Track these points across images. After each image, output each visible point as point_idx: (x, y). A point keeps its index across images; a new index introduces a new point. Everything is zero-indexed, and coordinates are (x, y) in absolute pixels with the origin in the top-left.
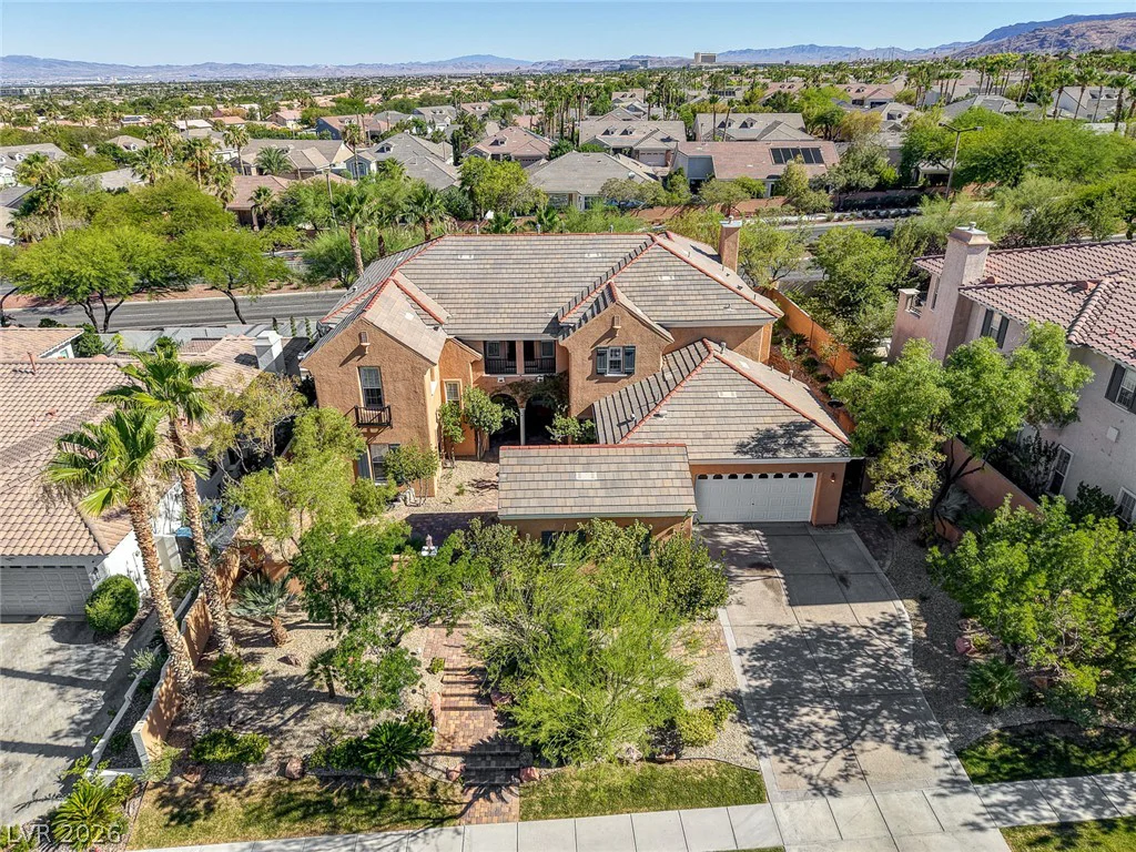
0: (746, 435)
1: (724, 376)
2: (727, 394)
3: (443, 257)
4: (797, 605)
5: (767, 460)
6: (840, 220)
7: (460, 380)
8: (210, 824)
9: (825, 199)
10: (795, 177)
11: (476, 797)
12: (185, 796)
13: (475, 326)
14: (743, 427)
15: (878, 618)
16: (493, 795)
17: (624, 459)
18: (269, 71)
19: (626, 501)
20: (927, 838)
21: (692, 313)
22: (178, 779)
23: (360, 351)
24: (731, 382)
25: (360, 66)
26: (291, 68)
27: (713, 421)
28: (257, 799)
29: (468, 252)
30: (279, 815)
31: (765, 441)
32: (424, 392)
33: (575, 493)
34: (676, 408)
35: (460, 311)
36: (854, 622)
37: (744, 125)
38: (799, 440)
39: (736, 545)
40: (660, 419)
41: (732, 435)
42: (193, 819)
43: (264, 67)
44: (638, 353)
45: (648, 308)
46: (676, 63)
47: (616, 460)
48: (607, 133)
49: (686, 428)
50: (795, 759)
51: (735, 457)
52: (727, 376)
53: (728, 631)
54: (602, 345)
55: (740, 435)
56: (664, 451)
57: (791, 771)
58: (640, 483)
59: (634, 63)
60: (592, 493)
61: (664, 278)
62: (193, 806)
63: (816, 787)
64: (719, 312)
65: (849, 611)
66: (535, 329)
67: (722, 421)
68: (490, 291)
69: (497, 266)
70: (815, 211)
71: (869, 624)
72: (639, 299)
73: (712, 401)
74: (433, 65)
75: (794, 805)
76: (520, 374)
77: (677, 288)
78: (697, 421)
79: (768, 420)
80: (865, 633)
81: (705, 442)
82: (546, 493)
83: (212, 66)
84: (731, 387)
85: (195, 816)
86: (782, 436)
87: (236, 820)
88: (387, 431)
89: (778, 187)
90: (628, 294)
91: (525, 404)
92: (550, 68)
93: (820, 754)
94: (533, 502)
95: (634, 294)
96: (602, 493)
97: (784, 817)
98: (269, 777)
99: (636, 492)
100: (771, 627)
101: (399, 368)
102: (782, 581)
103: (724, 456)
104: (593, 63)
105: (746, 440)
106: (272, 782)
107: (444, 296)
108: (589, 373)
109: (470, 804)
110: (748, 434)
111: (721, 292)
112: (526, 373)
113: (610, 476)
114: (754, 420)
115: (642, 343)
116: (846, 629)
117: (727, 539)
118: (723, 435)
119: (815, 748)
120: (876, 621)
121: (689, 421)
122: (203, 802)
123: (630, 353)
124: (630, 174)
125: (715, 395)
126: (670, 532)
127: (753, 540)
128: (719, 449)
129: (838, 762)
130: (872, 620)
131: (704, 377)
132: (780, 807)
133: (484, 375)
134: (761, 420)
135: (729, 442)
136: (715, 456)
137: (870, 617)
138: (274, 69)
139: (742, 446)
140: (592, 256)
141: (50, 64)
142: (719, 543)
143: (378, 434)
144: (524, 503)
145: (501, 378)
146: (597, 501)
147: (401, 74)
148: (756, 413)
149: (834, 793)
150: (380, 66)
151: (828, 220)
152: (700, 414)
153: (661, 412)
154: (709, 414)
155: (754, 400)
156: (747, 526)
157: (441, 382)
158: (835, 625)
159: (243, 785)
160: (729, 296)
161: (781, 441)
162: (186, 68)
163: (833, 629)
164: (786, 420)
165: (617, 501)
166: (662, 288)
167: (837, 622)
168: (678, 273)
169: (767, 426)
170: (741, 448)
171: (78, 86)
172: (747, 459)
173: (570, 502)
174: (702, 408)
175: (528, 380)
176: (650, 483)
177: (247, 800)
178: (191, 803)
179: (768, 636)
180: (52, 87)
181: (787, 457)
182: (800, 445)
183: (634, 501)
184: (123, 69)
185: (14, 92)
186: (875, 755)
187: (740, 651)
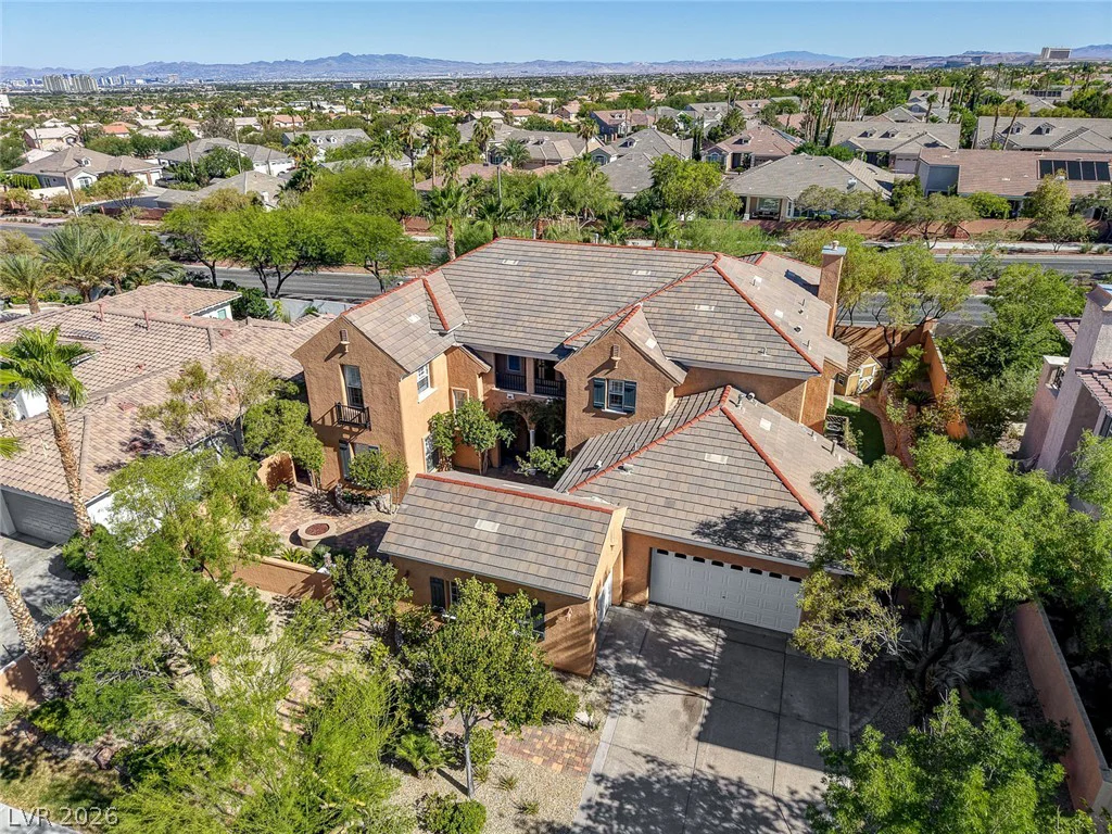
0: (717, 513)
1: (722, 435)
2: (716, 458)
3: (488, 260)
4: (707, 741)
5: (731, 548)
6: (1099, 252)
7: (468, 390)
8: (22, 787)
9: (1083, 224)
10: (1050, 196)
12: (21, 752)
13: (485, 336)
14: (717, 503)
15: (803, 793)
17: (536, 515)
18: (589, 68)
19: (514, 565)
21: (716, 353)
22: (23, 734)
23: (340, 349)
24: (725, 444)
25: (672, 63)
26: (608, 65)
27: (684, 487)
28: (65, 777)
29: (514, 258)
30: (75, 799)
31: (737, 526)
32: (398, 399)
33: (466, 542)
34: (648, 463)
35: (479, 318)
36: (767, 787)
37: (1038, 131)
38: (778, 533)
39: (684, 642)
40: (624, 473)
41: (699, 509)
42: (13, 778)
43: (585, 64)
44: (639, 390)
45: (666, 341)
46: (1018, 59)
47: (527, 513)
48: (865, 135)
49: (648, 490)
51: (692, 537)
52: (725, 436)
53: (603, 749)
54: (601, 375)
55: (709, 511)
56: (585, 514)
58: (540, 548)
59: (966, 60)
60: (483, 546)
61: (703, 308)
62: (19, 765)
64: (750, 357)
65: (769, 772)
66: (542, 347)
67: (694, 489)
68: (517, 300)
69: (538, 274)
70: (1070, 239)
71: (786, 797)
72: (661, 328)
73: (695, 463)
74: (744, 62)
76: (530, 394)
77: (711, 320)
78: (666, 484)
79: (752, 499)
80: (773, 808)
81: (663, 511)
82: (436, 537)
83: (541, 63)
84: (723, 450)
85: (16, 775)
86: (759, 524)
87: (42, 791)
88: (366, 432)
89: (1027, 207)
90: (652, 321)
91: (534, 426)
92: (868, 65)
94: (419, 544)
95: (660, 322)
96: (494, 549)
98: (87, 759)
99: (531, 556)
100: (651, 759)
101: (375, 371)
102: (708, 704)
103: (677, 533)
104: (916, 60)
105: (714, 520)
106: (86, 764)
107: (473, 301)
108: (585, 405)
110: (719, 513)
111: (763, 332)
112: (536, 392)
113: (512, 531)
114: (734, 496)
115: (645, 379)
116: (751, 794)
117: (677, 631)
118: (688, 507)
120: (797, 797)
121: (655, 482)
122: (27, 763)
123: (631, 389)
124: (850, 182)
125: (700, 456)
126: (565, 613)
127: (706, 641)
128: (675, 523)
130: (793, 793)
131: (697, 432)
133: (495, 389)
134: (744, 498)
135: (692, 517)
136: (668, 531)
137: (794, 787)
138: (594, 65)
139: (707, 525)
140: (640, 273)
141: (415, 61)
142: (664, 635)
143: (358, 434)
144: (408, 542)
145: (510, 394)
146: (484, 558)
147: (709, 70)
148: (742, 488)
150: (691, 63)
151: (1082, 252)
152: (673, 476)
153: (626, 465)
154: (683, 478)
155: (745, 472)
156: (712, 621)
157: (450, 389)
158: (740, 784)
159: (65, 757)
160: (771, 339)
161: (756, 530)
162: (520, 65)
163: (733, 789)
164: (773, 504)
165: (505, 563)
166: (694, 319)
167: (747, 781)
168: (721, 304)
169: (749, 507)
170: (704, 529)
171: (430, 81)
172: (705, 542)
173: (456, 552)
174: (678, 469)
175: (537, 400)
176: (551, 550)
177: (58, 775)
178: (18, 762)
179: (641, 769)
180: (409, 81)
181: (755, 550)
182: (779, 540)
183: (523, 567)
184: (469, 65)
185: (382, 84)
187: (600, 778)
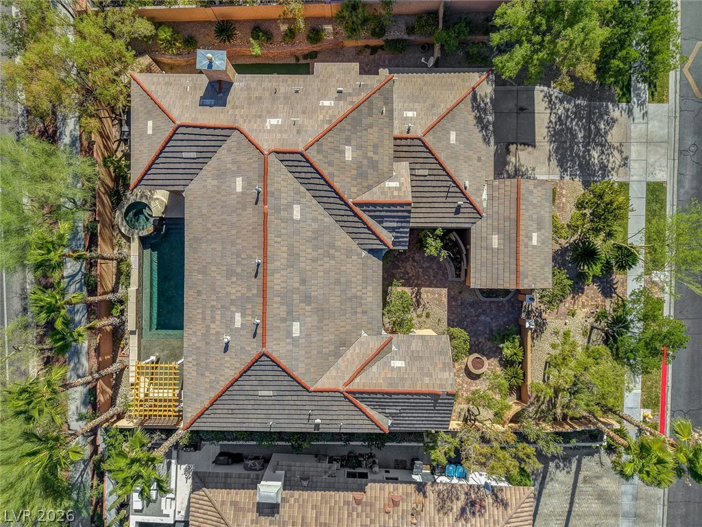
11: (616, 293)
16: (615, 286)
20: (649, 130)
50: (613, 169)
53: (551, 177)
57: (617, 172)
63: (624, 165)
75: (632, 173)
93: (611, 160)
97: (635, 178)
100: (549, 160)
109: (618, 296)
119: (608, 161)
129: (616, 153)
132: (632, 178)
149: (626, 158)
164: (470, 106)
179: (554, 163)
186: (614, 136)
187: (562, 177)
